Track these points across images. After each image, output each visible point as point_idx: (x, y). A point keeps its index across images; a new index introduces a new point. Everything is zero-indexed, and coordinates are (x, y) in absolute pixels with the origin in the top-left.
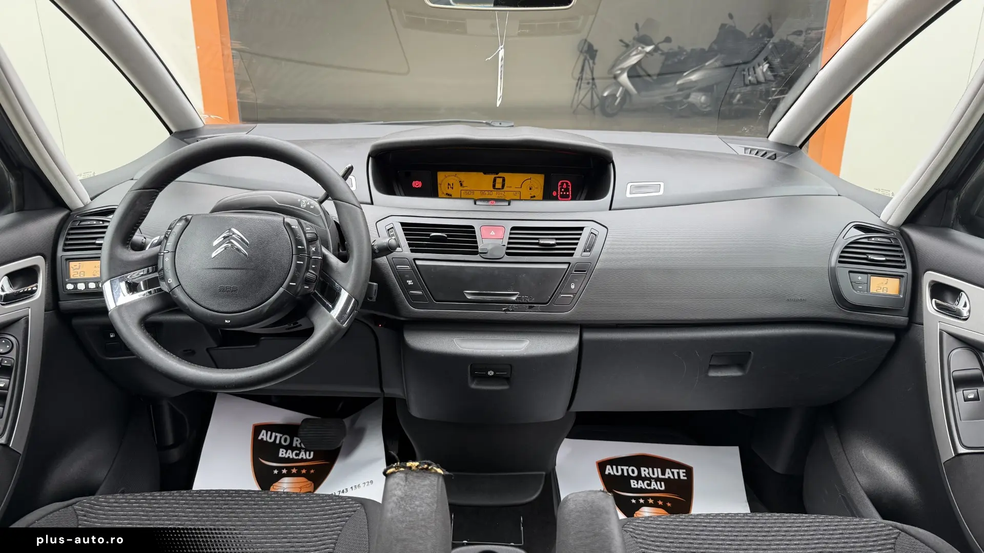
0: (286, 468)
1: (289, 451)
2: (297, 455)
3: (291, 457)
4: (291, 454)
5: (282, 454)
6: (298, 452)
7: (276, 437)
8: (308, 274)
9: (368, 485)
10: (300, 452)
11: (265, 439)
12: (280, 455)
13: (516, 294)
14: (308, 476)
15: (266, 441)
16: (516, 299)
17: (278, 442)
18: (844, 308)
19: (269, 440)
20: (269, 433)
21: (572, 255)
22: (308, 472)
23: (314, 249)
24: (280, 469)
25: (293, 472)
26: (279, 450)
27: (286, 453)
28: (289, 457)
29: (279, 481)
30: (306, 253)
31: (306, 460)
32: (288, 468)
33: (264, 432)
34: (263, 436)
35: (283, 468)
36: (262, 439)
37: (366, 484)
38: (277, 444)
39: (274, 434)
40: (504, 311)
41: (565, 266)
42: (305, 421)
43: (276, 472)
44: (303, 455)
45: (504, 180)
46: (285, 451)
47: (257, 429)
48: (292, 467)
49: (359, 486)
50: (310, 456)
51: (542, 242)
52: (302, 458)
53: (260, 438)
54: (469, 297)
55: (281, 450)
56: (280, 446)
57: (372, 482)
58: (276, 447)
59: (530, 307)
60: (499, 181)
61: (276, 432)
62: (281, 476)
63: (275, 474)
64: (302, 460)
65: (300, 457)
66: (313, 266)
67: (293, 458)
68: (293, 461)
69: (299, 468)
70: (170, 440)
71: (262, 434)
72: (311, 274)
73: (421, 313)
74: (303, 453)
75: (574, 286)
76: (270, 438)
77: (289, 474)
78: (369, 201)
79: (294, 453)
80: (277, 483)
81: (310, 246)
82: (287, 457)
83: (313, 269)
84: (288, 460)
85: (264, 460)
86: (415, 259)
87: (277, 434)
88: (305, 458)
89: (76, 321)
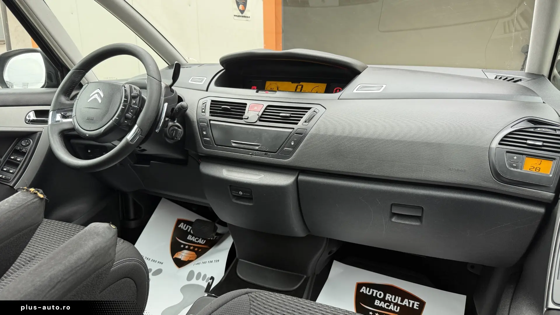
0: (188, 245)
1: (194, 237)
2: (197, 240)
3: (193, 240)
4: (194, 239)
5: (189, 238)
6: (198, 239)
7: (188, 228)
8: (127, 115)
9: (216, 262)
10: (199, 239)
11: (182, 228)
12: (188, 238)
13: (259, 145)
14: (196, 252)
15: (183, 229)
16: (258, 148)
17: (189, 231)
18: (501, 182)
19: (184, 229)
20: (185, 225)
21: (297, 124)
22: (198, 250)
23: (134, 102)
24: (185, 245)
25: (191, 248)
26: (188, 235)
27: (191, 238)
28: (192, 240)
29: (182, 251)
30: (128, 103)
31: (201, 244)
32: (190, 246)
33: (182, 224)
34: (182, 226)
35: (187, 245)
36: (180, 227)
37: (216, 261)
38: (188, 232)
39: (188, 226)
40: (251, 155)
41: (290, 130)
42: (197, 220)
43: (182, 246)
44: (200, 241)
45: (302, 87)
46: (191, 236)
47: (179, 222)
48: (191, 246)
49: (212, 262)
50: (203, 242)
51: (281, 114)
52: (199, 242)
53: (179, 226)
54: (234, 145)
55: (189, 235)
56: (190, 233)
57: (218, 261)
58: (187, 233)
59: (266, 154)
60: (300, 87)
61: (189, 225)
62: (184, 249)
63: (182, 247)
64: (199, 244)
65: (198, 242)
66: (132, 111)
67: (194, 242)
68: (194, 243)
69: (195, 247)
70: (132, 216)
71: (181, 224)
72: (129, 115)
73: (209, 151)
74: (200, 240)
75: (293, 143)
76: (185, 228)
77: (188, 249)
78: (205, 89)
79: (196, 239)
80: (180, 252)
81: (133, 100)
82: (191, 240)
83: (131, 112)
84: (191, 242)
85: (179, 239)
86: (210, 120)
87: (189, 227)
88: (200, 242)
89: (73, 141)
